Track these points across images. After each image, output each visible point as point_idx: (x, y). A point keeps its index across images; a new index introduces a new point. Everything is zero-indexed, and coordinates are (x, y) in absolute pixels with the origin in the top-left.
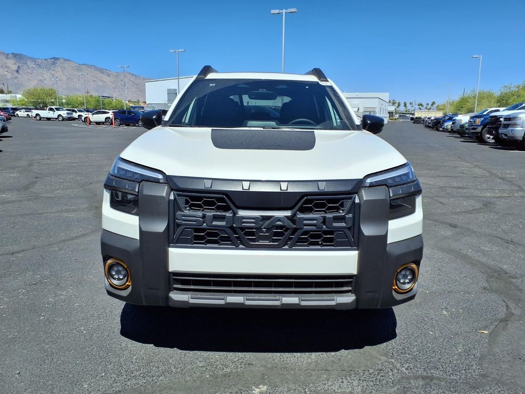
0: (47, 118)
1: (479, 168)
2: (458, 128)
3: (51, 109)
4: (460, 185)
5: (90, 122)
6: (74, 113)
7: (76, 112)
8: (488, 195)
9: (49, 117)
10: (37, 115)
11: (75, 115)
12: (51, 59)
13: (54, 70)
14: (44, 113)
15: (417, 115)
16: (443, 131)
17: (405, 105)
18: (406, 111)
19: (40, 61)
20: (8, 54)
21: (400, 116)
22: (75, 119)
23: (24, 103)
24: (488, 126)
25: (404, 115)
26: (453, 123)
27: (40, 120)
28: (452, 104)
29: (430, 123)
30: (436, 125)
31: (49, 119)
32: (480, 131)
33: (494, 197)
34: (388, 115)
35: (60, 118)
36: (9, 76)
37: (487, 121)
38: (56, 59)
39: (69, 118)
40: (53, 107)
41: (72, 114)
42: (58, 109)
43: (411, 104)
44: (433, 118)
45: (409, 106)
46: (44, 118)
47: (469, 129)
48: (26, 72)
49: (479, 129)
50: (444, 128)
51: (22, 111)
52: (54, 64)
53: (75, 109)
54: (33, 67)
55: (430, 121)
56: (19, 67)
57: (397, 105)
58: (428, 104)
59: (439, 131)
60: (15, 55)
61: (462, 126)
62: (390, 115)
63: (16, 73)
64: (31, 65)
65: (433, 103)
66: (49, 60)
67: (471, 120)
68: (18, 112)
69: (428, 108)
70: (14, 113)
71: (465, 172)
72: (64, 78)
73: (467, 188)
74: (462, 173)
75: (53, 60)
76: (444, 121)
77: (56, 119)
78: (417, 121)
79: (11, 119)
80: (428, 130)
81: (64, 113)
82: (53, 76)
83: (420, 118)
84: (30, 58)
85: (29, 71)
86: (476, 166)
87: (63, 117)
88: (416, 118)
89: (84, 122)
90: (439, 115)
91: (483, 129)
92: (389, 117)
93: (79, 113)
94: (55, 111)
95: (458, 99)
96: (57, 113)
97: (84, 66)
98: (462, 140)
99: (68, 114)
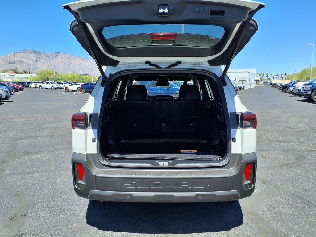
0: (45, 88)
1: (304, 123)
2: (297, 91)
3: (48, 83)
4: (284, 139)
5: (69, 91)
6: (61, 85)
7: (63, 84)
8: (303, 148)
9: (46, 87)
10: (40, 86)
11: (62, 86)
12: (55, 53)
13: (56, 59)
14: (44, 85)
15: (274, 82)
16: (289, 93)
17: (267, 76)
18: (268, 79)
19: (49, 54)
20: (31, 51)
21: (264, 83)
22: (62, 88)
23: (36, 79)
24: (315, 91)
25: (266, 82)
26: (294, 88)
27: (42, 89)
28: (296, 75)
29: (281, 87)
30: (285, 88)
31: (47, 89)
32: (310, 94)
33: (306, 151)
34: (255, 82)
35: (53, 88)
36: (31, 63)
37: (314, 87)
38: (58, 53)
39: (58, 87)
40: (49, 82)
41: (60, 85)
42: (52, 83)
43: (271, 75)
44: (283, 84)
45: (270, 76)
46: (44, 88)
47: (303, 93)
48: (41, 61)
49: (310, 93)
50: (289, 91)
51: (33, 84)
52: (56, 56)
53: (62, 82)
54: (45, 58)
55: (281, 86)
56: (37, 58)
57: (262, 75)
58: (282, 75)
59: (286, 92)
60: (35, 52)
61: (299, 90)
62: (257, 82)
63: (35, 62)
64: (44, 57)
65: (285, 74)
66: (54, 54)
67: (304, 87)
68: (30, 85)
69: (282, 77)
70: (28, 85)
71: (292, 127)
72: (62, 64)
73: (289, 142)
74: (289, 128)
75: (56, 54)
76: (290, 86)
77: (51, 88)
78: (273, 85)
79: (24, 89)
80: (280, 91)
81: (55, 85)
82: (56, 63)
83: (275, 84)
84: (43, 53)
85: (43, 60)
86: (302, 121)
87: (54, 87)
88: (273, 84)
89: (65, 90)
90: (288, 82)
91: (312, 93)
92: (256, 83)
93: (64, 85)
94: (50, 84)
95: (300, 72)
96: (51, 85)
97: (73, 57)
98: (299, 99)
99: (57, 85)
